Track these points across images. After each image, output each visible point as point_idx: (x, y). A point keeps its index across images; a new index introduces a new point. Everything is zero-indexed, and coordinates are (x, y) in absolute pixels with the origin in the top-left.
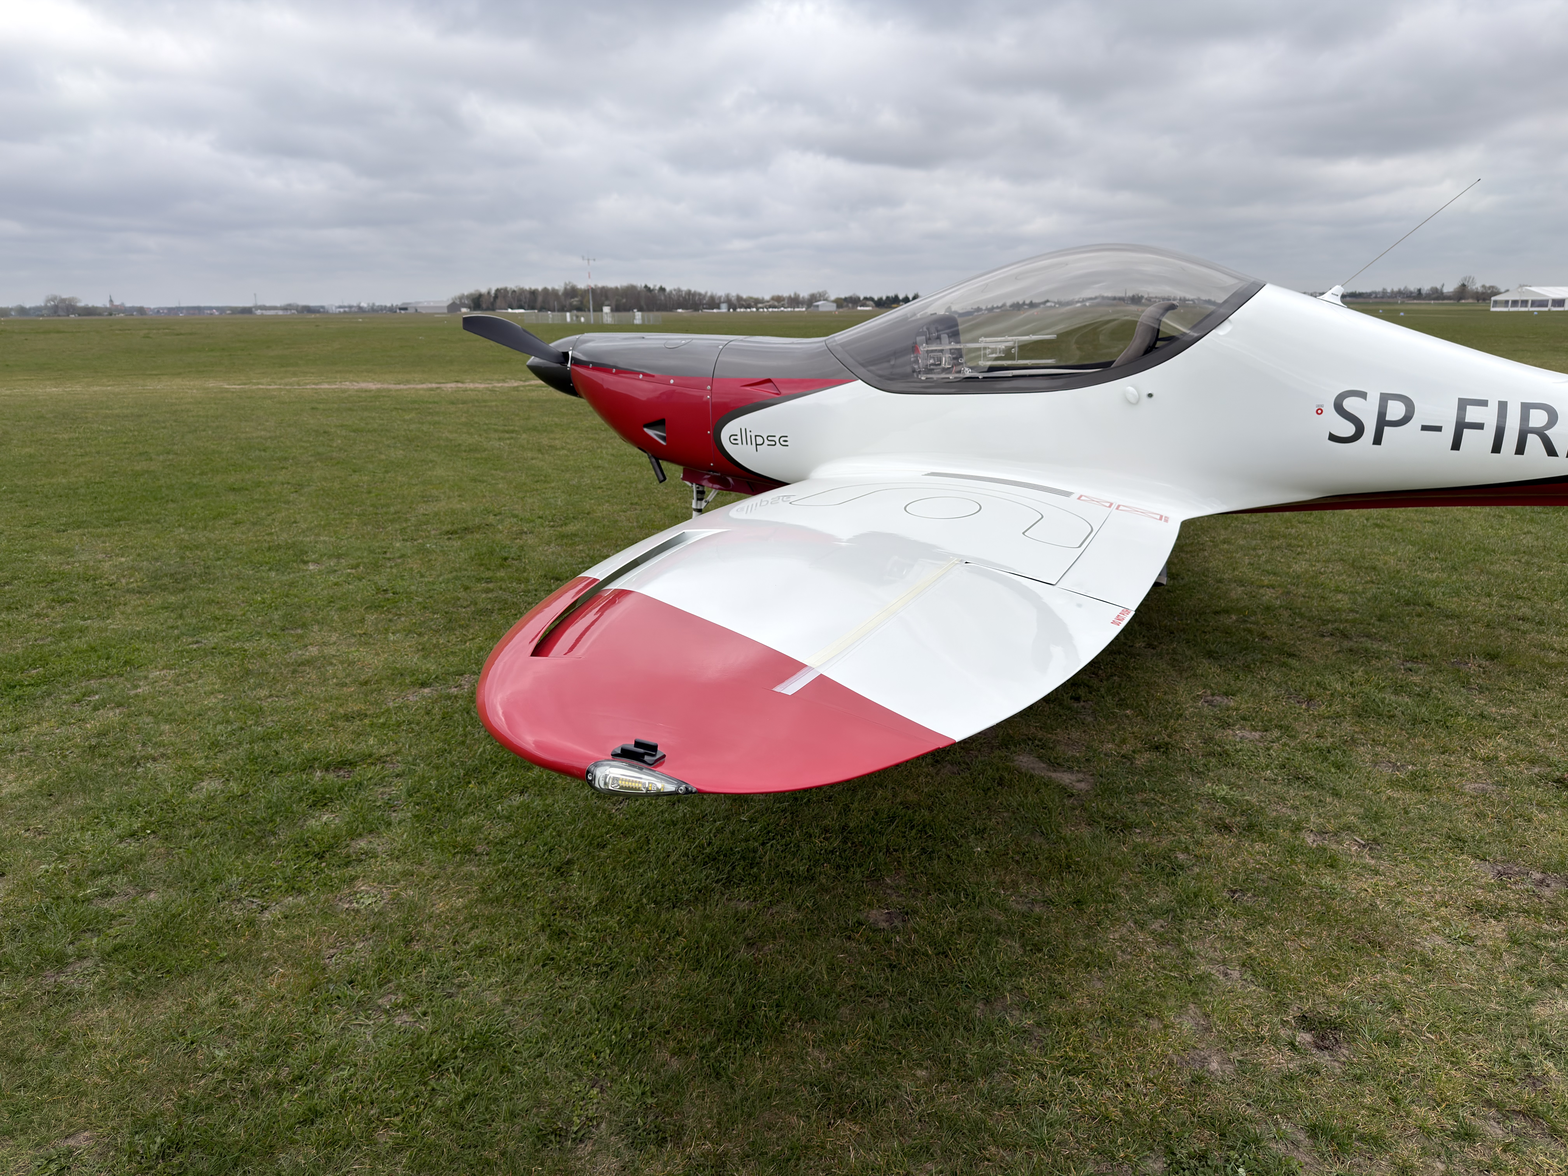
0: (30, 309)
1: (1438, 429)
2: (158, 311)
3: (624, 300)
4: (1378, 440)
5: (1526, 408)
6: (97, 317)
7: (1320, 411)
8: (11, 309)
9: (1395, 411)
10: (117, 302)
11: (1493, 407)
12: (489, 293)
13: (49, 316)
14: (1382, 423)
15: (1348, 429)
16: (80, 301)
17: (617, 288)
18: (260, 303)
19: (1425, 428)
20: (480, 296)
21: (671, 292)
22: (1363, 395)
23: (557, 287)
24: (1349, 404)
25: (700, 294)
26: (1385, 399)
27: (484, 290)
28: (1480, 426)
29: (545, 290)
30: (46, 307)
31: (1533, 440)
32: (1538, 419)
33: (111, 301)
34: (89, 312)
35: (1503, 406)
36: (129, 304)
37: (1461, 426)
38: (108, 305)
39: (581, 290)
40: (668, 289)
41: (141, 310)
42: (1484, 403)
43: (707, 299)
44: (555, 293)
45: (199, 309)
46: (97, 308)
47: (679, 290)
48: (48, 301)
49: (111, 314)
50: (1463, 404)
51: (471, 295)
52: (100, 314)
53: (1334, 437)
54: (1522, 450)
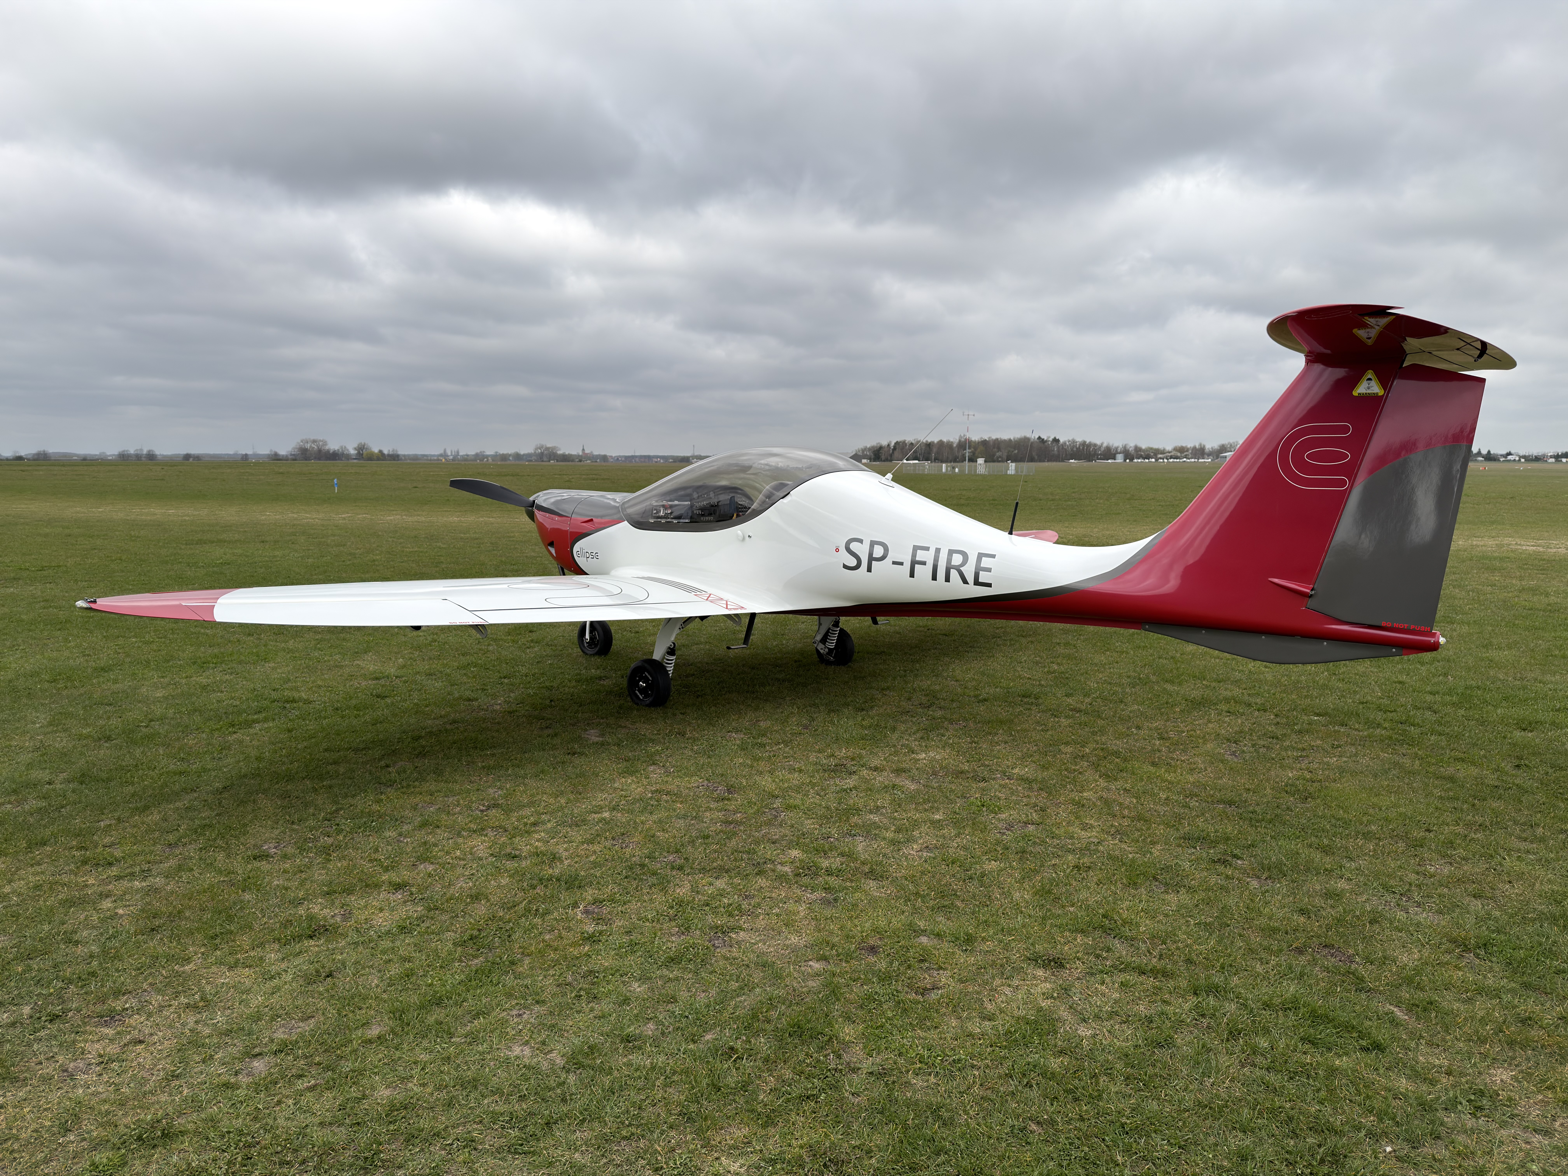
0: (524, 455)
1: (901, 564)
2: (617, 459)
3: (1016, 451)
4: (869, 570)
5: (951, 552)
6: (570, 463)
7: (837, 550)
8: (510, 455)
9: (878, 552)
11: (932, 552)
12: (889, 445)
13: (536, 461)
14: (871, 559)
15: (853, 562)
16: (560, 450)
17: (1010, 440)
19: (894, 563)
20: (881, 448)
21: (1065, 443)
22: (861, 541)
23: (952, 440)
24: (854, 546)
25: (1095, 445)
26: (873, 544)
27: (884, 443)
28: (924, 563)
29: (941, 443)
30: (535, 454)
31: (954, 574)
32: (957, 560)
33: (583, 450)
34: (566, 458)
35: (938, 550)
36: (596, 453)
37: (914, 563)
39: (975, 442)
40: (1062, 441)
41: (604, 458)
42: (927, 549)
43: (1102, 449)
44: (949, 445)
45: (649, 458)
46: (571, 455)
47: (1074, 441)
48: (536, 449)
49: (580, 461)
50: (916, 548)
51: (873, 447)
52: (573, 461)
53: (845, 567)
54: (947, 579)
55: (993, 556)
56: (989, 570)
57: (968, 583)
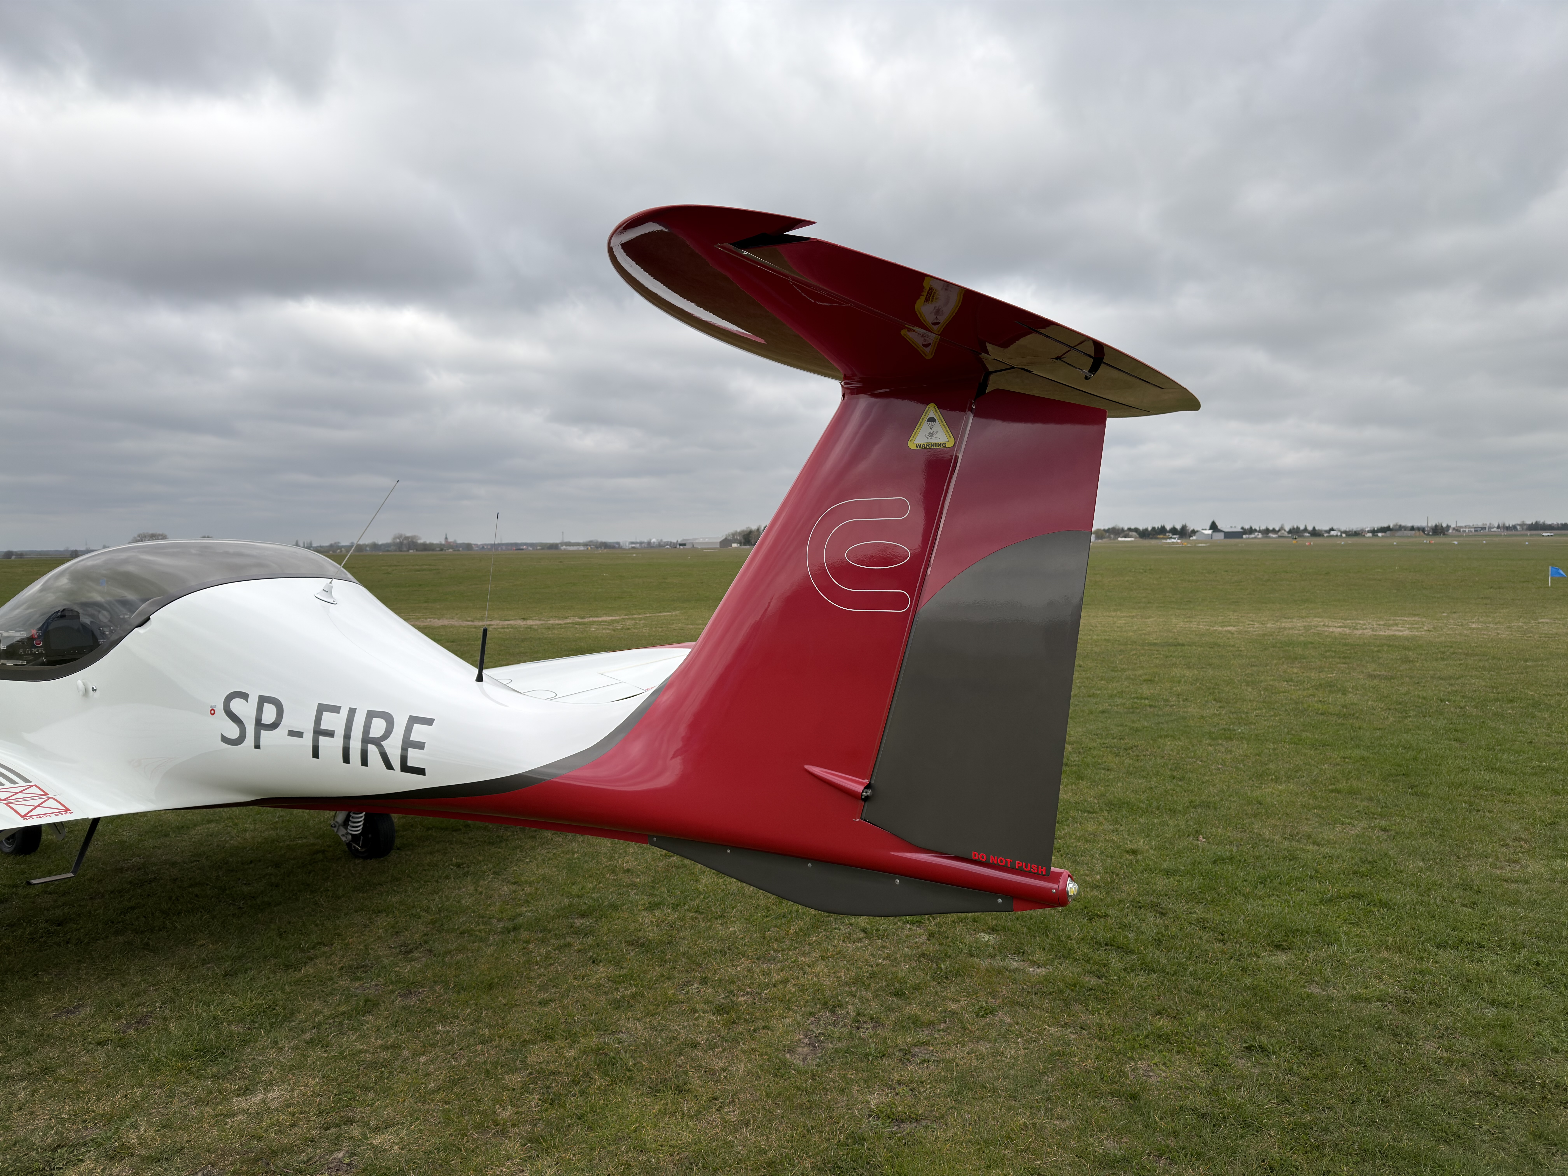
0: (382, 545)
1: (300, 734)
2: (483, 547)
4: (257, 744)
5: (371, 715)
6: (430, 553)
7: (213, 712)
8: (367, 546)
9: (269, 714)
10: (450, 540)
11: (344, 713)
13: (395, 551)
14: (259, 726)
15: (233, 732)
16: (420, 539)
18: (566, 540)
19: (292, 733)
22: (245, 696)
24: (236, 706)
28: (331, 734)
30: (394, 544)
31: (373, 752)
32: (378, 728)
33: (446, 538)
34: (426, 547)
35: (352, 712)
36: (459, 541)
37: (318, 732)
38: (443, 542)
41: (468, 546)
42: (337, 709)
46: (431, 544)
48: (395, 538)
49: (442, 550)
50: (322, 709)
52: (433, 550)
53: (225, 739)
54: (364, 762)
55: (429, 722)
56: (420, 746)
57: (393, 769)
